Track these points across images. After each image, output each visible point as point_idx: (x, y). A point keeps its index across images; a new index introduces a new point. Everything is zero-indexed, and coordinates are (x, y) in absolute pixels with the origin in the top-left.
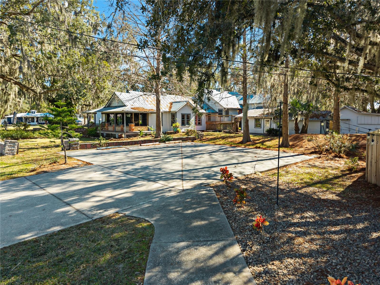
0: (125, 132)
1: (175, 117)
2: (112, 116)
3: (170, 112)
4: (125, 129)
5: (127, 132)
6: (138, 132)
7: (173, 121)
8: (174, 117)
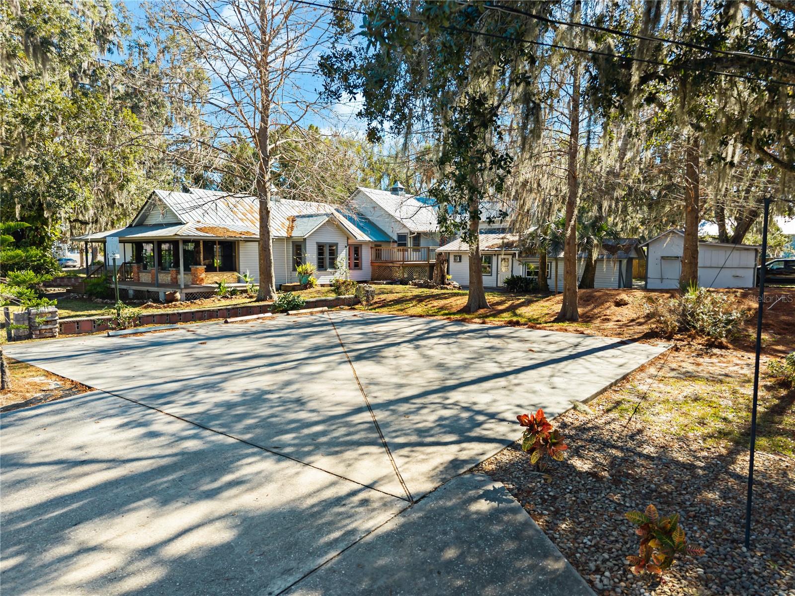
0: (183, 287)
1: (303, 250)
2: (148, 248)
3: (289, 238)
4: (183, 279)
5: (187, 287)
6: (213, 285)
7: (298, 260)
8: (300, 249)
